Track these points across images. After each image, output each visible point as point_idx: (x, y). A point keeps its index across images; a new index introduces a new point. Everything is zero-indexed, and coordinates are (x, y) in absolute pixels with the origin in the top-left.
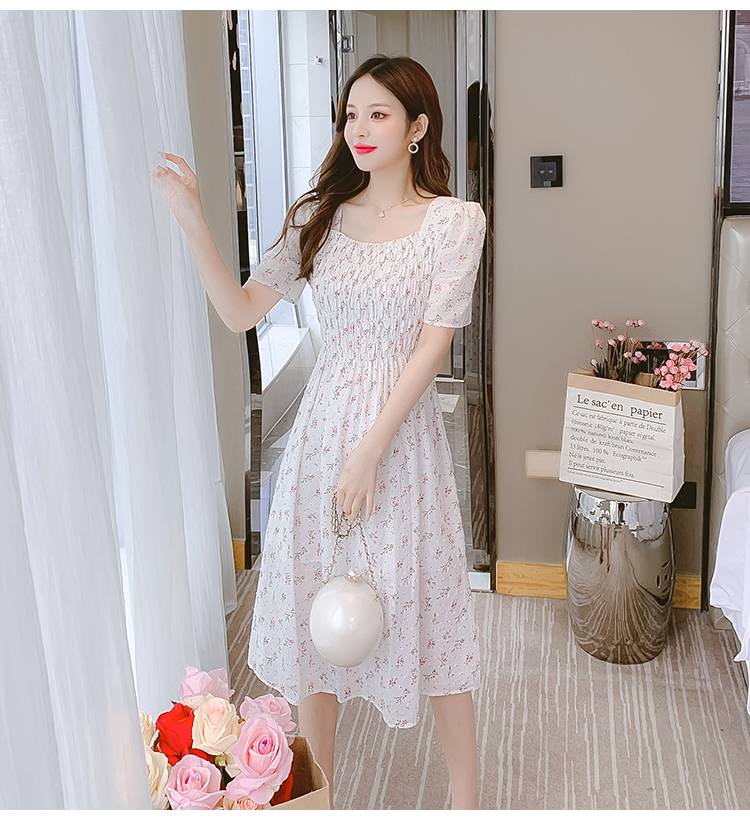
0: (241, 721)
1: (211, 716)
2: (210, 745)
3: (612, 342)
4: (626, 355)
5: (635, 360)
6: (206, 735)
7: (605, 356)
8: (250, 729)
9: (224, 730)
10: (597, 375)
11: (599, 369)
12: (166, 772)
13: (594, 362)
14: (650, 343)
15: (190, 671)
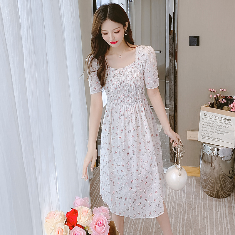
0: (93, 215)
1: (83, 213)
2: (83, 223)
3: (215, 96)
4: (220, 100)
5: (223, 102)
6: (82, 220)
7: (213, 100)
8: (96, 218)
9: (87, 218)
10: (210, 107)
11: (211, 104)
12: (69, 232)
13: (209, 103)
14: (228, 97)
15: (77, 198)
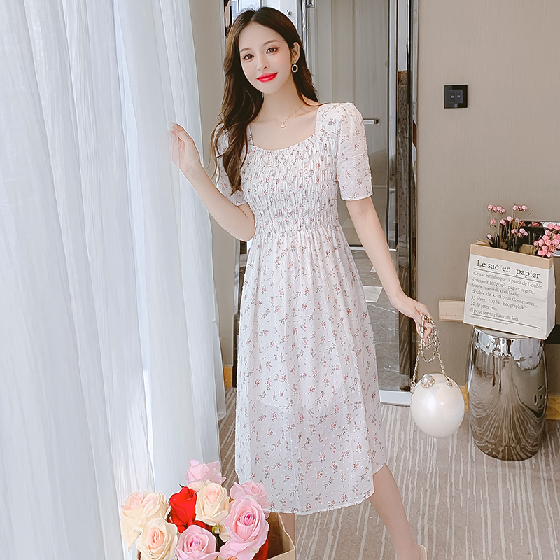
0: (231, 500)
1: (209, 496)
2: (209, 518)
3: (503, 222)
4: (513, 231)
5: (519, 235)
6: (206, 510)
7: (498, 231)
8: (238, 506)
9: (218, 507)
10: (492, 246)
11: (493, 240)
12: (176, 537)
13: (489, 236)
14: (530, 223)
15: (194, 463)
